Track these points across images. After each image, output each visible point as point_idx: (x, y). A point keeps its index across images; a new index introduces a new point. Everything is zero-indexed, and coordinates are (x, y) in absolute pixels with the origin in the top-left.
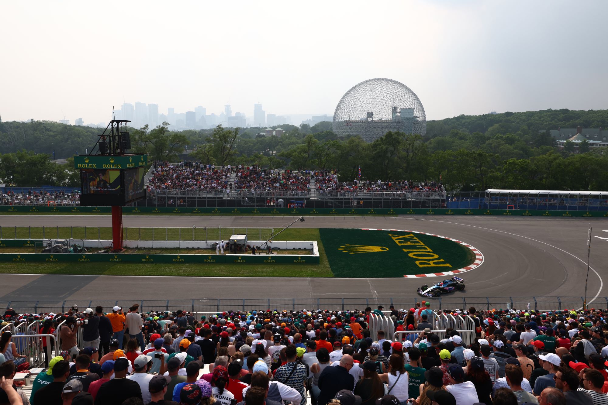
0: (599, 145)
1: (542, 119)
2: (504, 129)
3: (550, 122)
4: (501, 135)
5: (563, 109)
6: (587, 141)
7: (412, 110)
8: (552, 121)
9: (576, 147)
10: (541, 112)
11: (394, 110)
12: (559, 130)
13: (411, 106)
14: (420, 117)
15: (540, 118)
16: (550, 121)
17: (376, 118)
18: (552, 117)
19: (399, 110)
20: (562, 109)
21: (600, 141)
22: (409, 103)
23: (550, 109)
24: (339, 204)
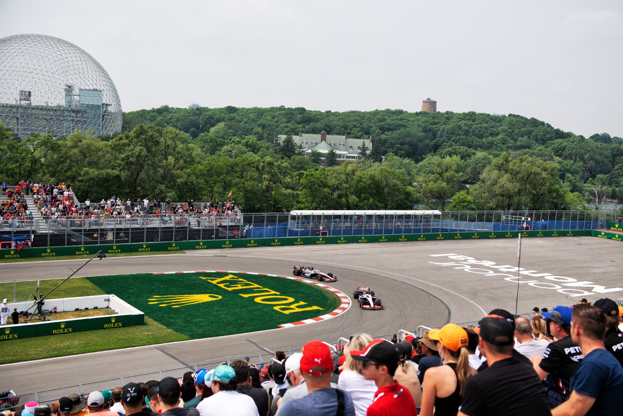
0: (345, 157)
1: (276, 119)
2: (232, 131)
3: (286, 124)
4: (238, 139)
5: (299, 108)
6: (334, 151)
7: (99, 93)
8: (288, 123)
9: (322, 158)
10: (272, 109)
11: (69, 89)
12: (301, 136)
13: (99, 86)
14: (113, 106)
15: (273, 118)
16: (286, 122)
17: (35, 101)
18: (287, 117)
19: (76, 91)
20: (297, 107)
21: (347, 152)
22: (91, 81)
23: (282, 106)
24: (89, 240)
